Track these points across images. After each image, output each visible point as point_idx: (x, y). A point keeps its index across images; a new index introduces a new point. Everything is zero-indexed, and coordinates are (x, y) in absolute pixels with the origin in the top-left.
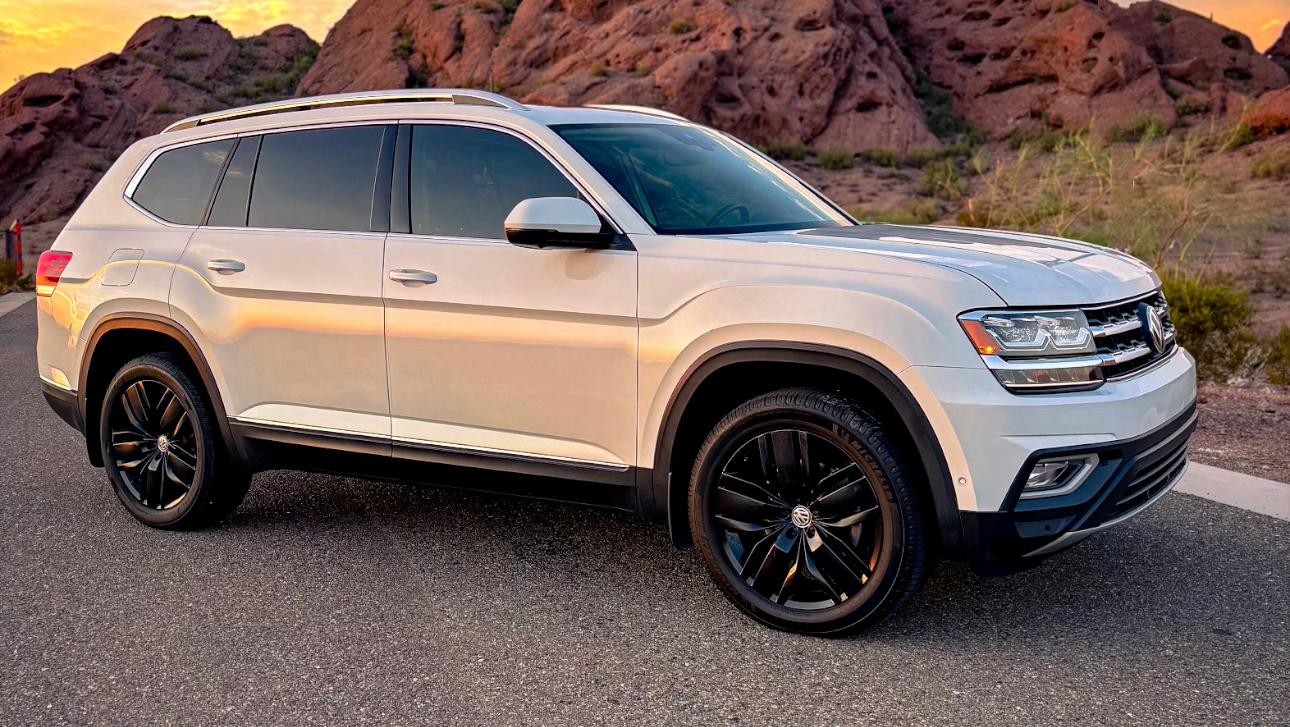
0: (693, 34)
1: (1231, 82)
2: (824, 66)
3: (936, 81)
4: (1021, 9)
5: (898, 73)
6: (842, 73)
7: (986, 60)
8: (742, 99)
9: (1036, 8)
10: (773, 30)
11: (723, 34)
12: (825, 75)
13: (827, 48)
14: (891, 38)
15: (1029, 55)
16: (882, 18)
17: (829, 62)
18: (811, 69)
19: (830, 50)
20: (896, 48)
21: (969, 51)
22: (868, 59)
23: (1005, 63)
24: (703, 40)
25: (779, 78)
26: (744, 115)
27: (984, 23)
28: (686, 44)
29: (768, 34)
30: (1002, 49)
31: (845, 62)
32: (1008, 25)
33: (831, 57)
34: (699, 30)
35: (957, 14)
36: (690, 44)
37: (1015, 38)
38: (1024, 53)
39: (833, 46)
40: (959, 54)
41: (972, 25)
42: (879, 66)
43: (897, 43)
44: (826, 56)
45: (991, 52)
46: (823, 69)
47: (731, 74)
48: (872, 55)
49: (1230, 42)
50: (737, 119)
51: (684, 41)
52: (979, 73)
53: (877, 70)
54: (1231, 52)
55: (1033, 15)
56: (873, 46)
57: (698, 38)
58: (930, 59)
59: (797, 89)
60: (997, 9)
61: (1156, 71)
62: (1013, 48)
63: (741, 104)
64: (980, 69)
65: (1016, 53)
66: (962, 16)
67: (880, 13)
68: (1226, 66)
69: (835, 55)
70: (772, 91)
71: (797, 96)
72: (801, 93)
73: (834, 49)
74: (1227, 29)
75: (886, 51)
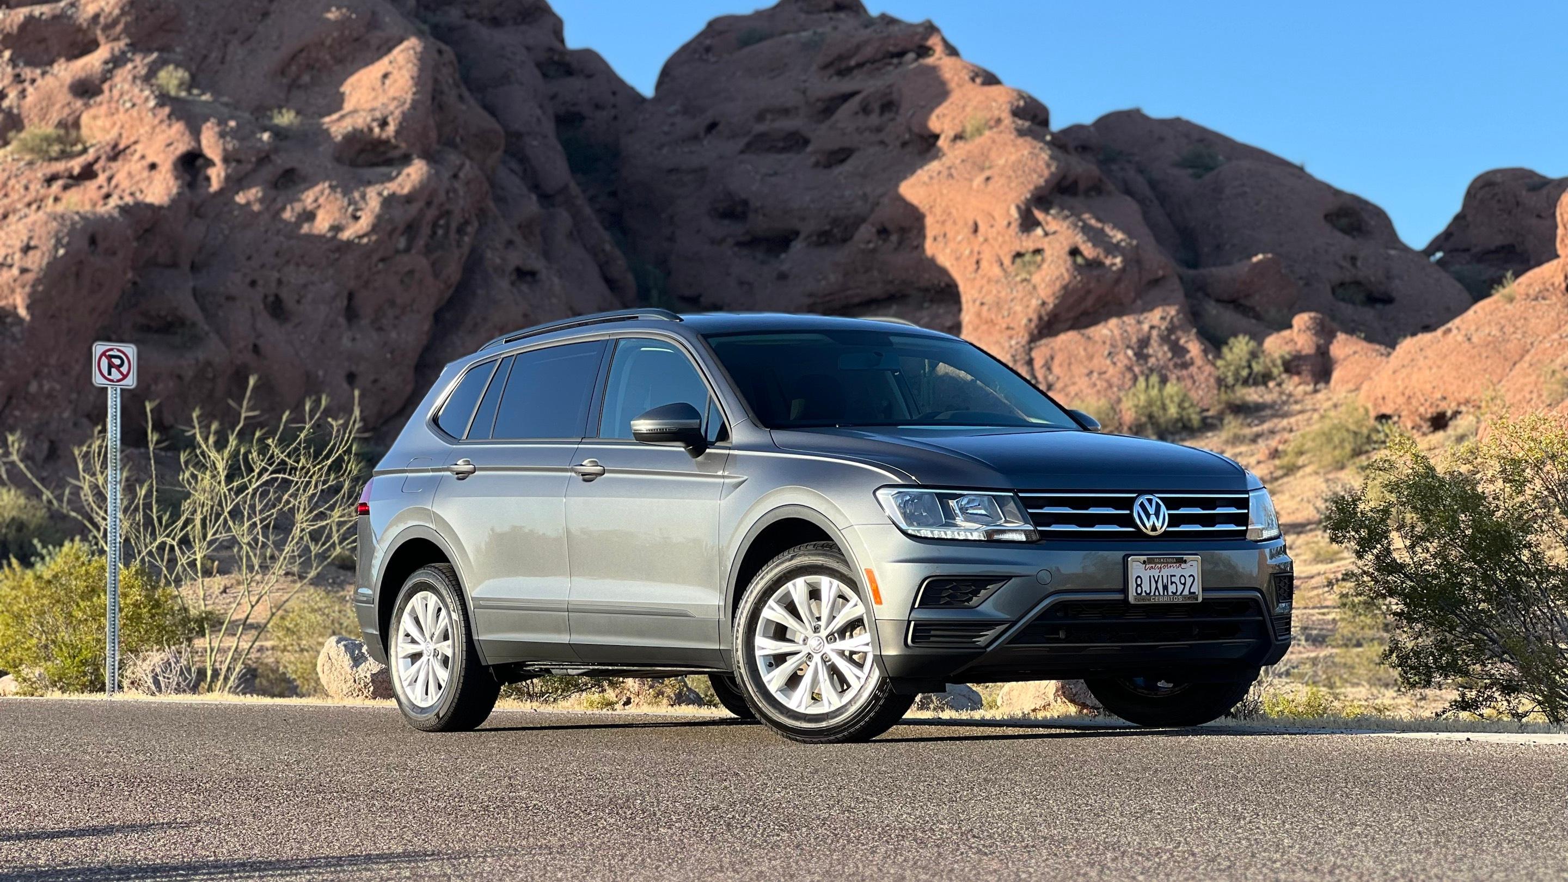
0: (76, 165)
1: (1348, 310)
2: (408, 250)
3: (687, 292)
4: (879, 130)
5: (593, 273)
6: (453, 271)
7: (798, 246)
8: (203, 326)
9: (910, 130)
10: (282, 161)
11: (153, 166)
12: (411, 272)
13: (414, 209)
14: (574, 189)
15: (894, 238)
16: (553, 140)
17: (421, 243)
18: (375, 258)
19: (421, 212)
20: (588, 211)
21: (759, 224)
22: (518, 239)
23: (842, 255)
24: (102, 178)
25: (294, 276)
26: (209, 363)
27: (791, 160)
28: (56, 186)
29: (268, 172)
30: (835, 222)
31: (459, 246)
32: (848, 167)
33: (426, 230)
34: (91, 155)
35: (734, 136)
36: (66, 188)
37: (865, 197)
38: (883, 232)
39: (429, 204)
40: (737, 229)
41: (768, 161)
42: (547, 254)
43: (592, 200)
44: (411, 229)
45: (808, 227)
46: (406, 258)
47: (174, 265)
48: (526, 229)
49: (1344, 221)
50: (189, 374)
51: (50, 180)
52: (783, 277)
53: (537, 264)
54: (1347, 242)
55: (904, 144)
56: (532, 206)
57: (88, 173)
58: (671, 239)
59: (342, 303)
60: (824, 127)
61: (1175, 283)
62: (860, 220)
63: (196, 340)
64: (785, 267)
65: (865, 232)
66: (742, 142)
67: (549, 127)
68: (1335, 276)
69: (435, 225)
70: (277, 308)
71: (342, 320)
72: (351, 314)
73: (431, 213)
74: (1337, 193)
75: (564, 219)
